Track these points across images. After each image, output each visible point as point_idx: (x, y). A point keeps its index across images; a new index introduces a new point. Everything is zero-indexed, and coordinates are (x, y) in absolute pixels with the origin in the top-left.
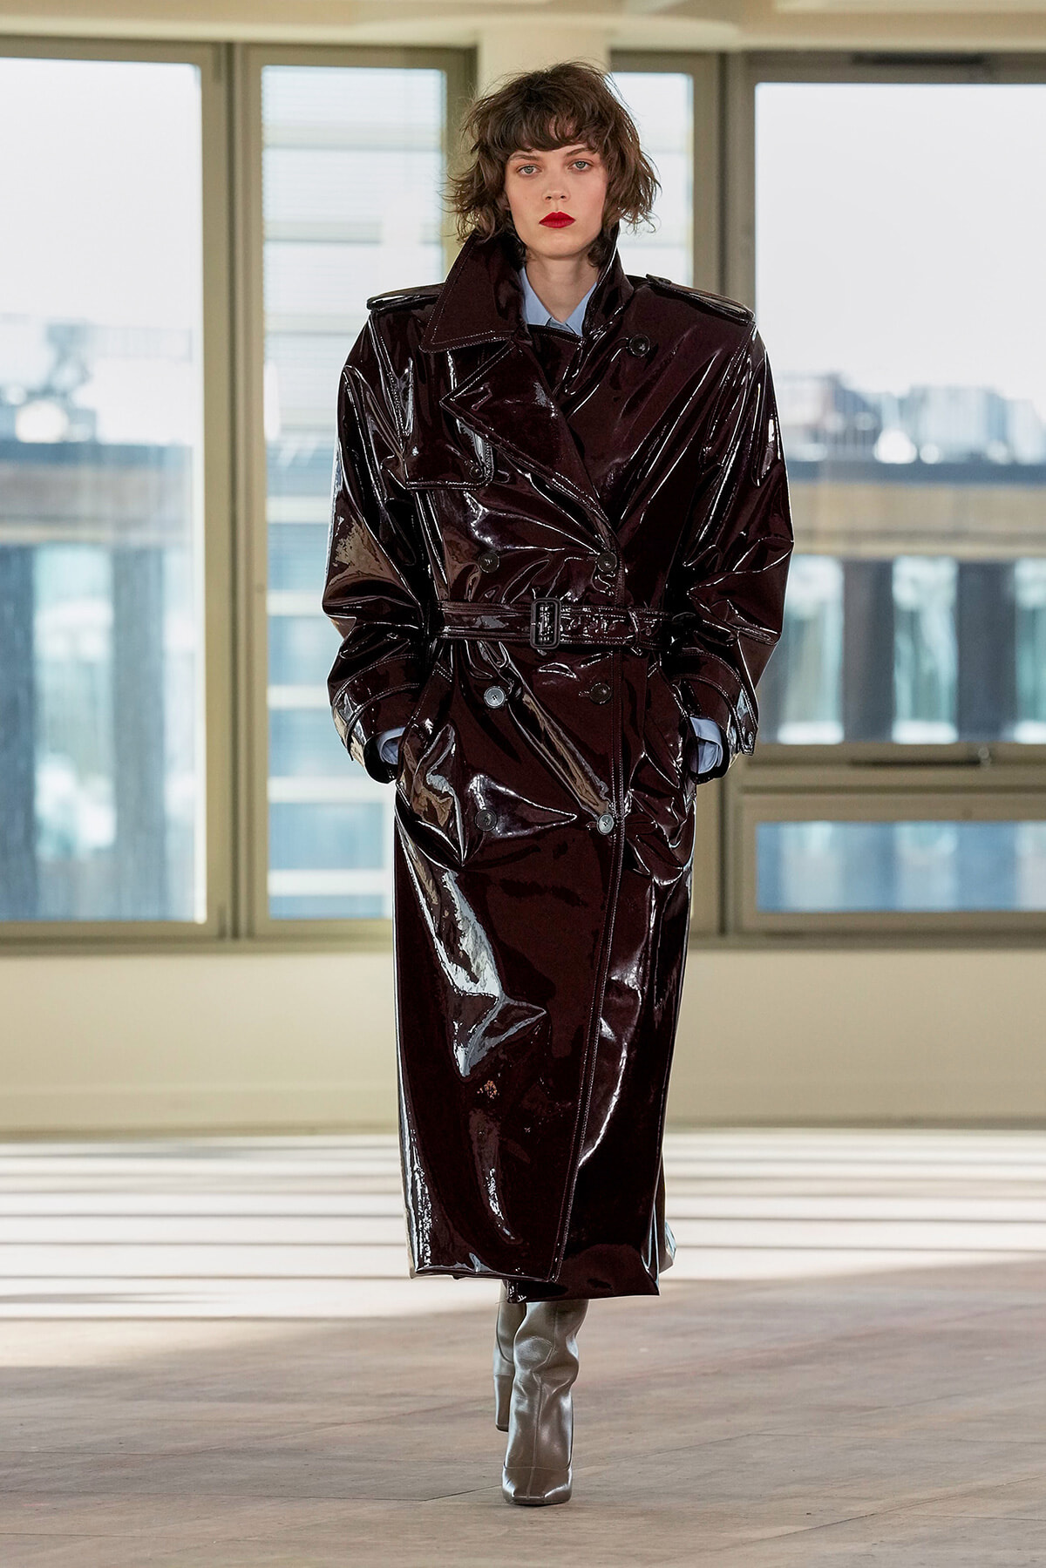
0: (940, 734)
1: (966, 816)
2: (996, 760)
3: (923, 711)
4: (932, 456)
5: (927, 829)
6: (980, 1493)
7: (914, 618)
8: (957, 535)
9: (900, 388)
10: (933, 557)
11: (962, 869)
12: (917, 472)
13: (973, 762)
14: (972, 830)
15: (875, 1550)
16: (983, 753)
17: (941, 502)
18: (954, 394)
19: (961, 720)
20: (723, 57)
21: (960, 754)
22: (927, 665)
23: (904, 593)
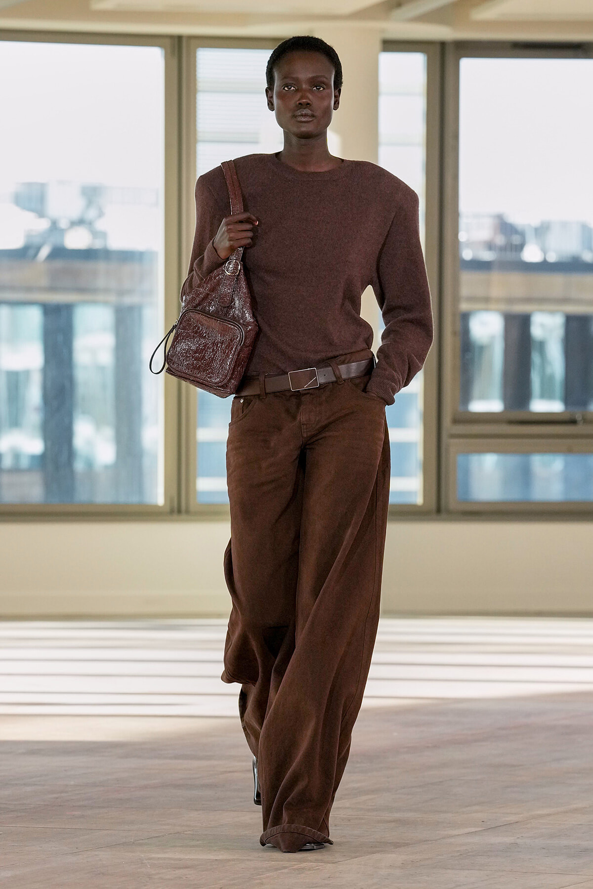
0: (555, 407)
1: (569, 451)
2: (586, 421)
3: (546, 395)
4: (552, 258)
5: (547, 458)
6: (575, 811)
7: (542, 345)
8: (565, 300)
9: (535, 222)
10: (552, 312)
11: (567, 479)
12: (544, 267)
13: (573, 422)
14: (572, 458)
15: (518, 841)
16: (578, 417)
17: (556, 283)
18: (564, 225)
19: (567, 399)
20: (443, 45)
21: (567, 417)
22: (548, 371)
23: (536, 331)
